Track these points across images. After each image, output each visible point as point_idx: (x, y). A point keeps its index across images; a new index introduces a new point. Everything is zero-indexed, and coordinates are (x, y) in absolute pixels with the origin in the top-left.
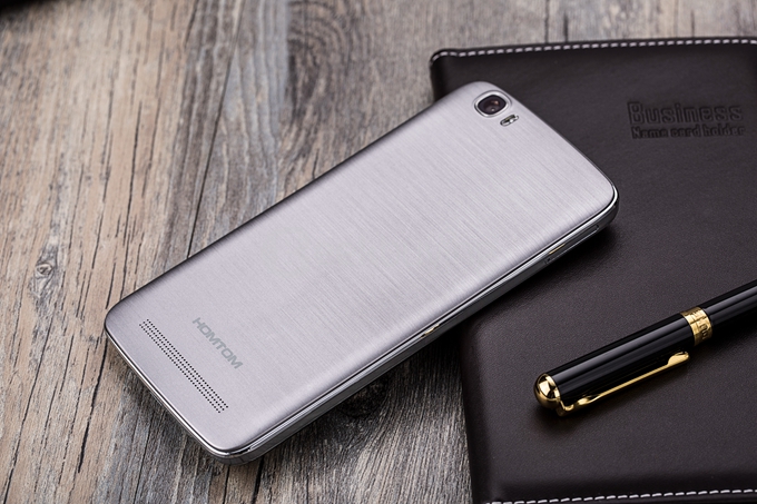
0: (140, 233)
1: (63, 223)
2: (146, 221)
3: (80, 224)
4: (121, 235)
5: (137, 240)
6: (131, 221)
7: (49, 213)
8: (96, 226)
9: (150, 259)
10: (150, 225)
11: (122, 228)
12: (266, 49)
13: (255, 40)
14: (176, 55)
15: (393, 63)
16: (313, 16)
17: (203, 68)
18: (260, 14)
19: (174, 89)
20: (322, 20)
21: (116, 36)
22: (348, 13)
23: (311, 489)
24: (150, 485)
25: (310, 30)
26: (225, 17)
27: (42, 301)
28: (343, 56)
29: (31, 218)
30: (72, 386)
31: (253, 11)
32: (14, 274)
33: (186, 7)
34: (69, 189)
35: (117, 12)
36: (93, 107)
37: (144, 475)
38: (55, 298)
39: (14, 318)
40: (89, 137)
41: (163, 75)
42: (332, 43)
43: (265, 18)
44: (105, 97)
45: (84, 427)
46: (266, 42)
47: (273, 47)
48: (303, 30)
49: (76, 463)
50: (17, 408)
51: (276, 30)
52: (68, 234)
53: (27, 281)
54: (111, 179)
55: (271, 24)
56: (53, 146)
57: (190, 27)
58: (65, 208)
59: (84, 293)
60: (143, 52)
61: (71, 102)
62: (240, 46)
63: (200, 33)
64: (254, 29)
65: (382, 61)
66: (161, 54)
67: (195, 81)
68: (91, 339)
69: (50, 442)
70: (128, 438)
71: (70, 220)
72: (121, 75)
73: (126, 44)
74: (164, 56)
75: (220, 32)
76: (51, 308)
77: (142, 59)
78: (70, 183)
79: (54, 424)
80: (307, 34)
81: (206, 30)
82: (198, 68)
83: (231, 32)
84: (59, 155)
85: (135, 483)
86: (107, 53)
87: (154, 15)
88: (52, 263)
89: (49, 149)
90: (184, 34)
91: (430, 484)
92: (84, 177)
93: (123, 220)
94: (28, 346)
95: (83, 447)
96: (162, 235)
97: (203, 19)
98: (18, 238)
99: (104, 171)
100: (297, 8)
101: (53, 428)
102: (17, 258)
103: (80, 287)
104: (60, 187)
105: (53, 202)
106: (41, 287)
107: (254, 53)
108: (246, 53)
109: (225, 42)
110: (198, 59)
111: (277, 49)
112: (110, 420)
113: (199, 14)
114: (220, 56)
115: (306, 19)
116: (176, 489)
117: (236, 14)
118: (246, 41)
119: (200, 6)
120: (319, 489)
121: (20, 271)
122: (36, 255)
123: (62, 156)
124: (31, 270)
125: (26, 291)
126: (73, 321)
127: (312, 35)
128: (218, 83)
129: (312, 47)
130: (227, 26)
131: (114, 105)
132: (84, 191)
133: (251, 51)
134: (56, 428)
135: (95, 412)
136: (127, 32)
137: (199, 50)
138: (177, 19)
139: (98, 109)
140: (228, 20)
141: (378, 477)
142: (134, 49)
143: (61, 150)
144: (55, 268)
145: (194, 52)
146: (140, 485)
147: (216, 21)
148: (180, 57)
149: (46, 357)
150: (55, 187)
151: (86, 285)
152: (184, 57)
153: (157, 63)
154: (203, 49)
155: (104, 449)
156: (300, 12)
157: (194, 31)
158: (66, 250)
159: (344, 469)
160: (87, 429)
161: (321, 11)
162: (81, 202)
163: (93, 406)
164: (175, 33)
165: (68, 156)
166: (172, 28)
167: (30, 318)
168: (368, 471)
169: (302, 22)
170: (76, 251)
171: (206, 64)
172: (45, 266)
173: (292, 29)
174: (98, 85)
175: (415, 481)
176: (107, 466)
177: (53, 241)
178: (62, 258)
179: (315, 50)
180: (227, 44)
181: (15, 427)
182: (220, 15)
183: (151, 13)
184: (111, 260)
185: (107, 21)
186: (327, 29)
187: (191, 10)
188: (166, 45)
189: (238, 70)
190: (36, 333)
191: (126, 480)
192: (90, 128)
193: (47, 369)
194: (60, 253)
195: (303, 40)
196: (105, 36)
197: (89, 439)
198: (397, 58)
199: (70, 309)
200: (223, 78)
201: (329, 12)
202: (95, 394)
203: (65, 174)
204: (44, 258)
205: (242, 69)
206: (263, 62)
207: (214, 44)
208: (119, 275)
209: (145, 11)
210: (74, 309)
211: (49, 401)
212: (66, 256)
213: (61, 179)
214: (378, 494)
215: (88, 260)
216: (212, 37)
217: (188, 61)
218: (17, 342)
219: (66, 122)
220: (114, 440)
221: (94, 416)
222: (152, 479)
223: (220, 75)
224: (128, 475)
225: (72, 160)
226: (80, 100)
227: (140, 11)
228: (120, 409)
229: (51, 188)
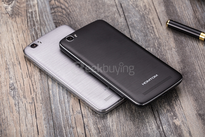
0: (33, 75)
1: (12, 77)
2: (33, 72)
3: (17, 76)
4: (28, 77)
5: (33, 77)
6: (30, 73)
7: (8, 75)
8: (21, 76)
9: (38, 81)
10: (35, 73)
11: (28, 75)
12: (49, 25)
13: (45, 24)
14: (26, 31)
15: (82, 23)
16: (58, 15)
17: (34, 33)
18: (44, 17)
19: (29, 39)
20: (61, 16)
21: (9, 29)
22: (66, 13)
23: (98, 126)
24: (58, 134)
25: (58, 19)
26: (36, 19)
27: (14, 97)
28: (69, 23)
29: (4, 77)
30: (29, 115)
31: (42, 17)
32: (4, 92)
33: (25, 19)
34: (11, 69)
35: (8, 24)
36: (10, 48)
37: (55, 132)
38: (17, 95)
39: (8, 102)
40: (11, 55)
41: (25, 36)
42: (65, 21)
43: (46, 18)
44: (12, 44)
45: (36, 124)
46: (48, 24)
47: (51, 24)
48: (57, 19)
49: (37, 133)
50: (17, 123)
51: (50, 20)
52: (15, 79)
53: (8, 93)
54: (21, 64)
55: (48, 19)
56: (3, 59)
57: (28, 24)
58: (12, 73)
59: (24, 92)
60: (18, 32)
61: (4, 48)
62: (42, 26)
63: (31, 25)
64: (44, 21)
65: (79, 23)
66: (23, 31)
67: (34, 36)
68: (30, 103)
69: (29, 130)
70: (48, 124)
71: (14, 76)
72: (14, 38)
73: (13, 31)
74: (24, 32)
75: (36, 23)
76: (17, 98)
77: (18, 34)
78: (11, 67)
79: (28, 125)
80: (58, 20)
81: (32, 23)
82: (33, 33)
83: (39, 23)
84: (5, 61)
85: (54, 134)
86: (9, 34)
87: (17, 23)
88: (13, 87)
89: (2, 60)
90: (27, 26)
91: (127, 119)
92: (14, 65)
93: (28, 73)
94: (14, 108)
95: (37, 129)
96: (39, 75)
97: (30, 21)
98: (2, 83)
99: (18, 62)
100: (53, 14)
101: (28, 126)
102: (4, 88)
103: (22, 91)
104: (9, 68)
105: (8, 72)
106: (12, 93)
107: (46, 27)
108: (44, 27)
109: (38, 25)
110: (32, 31)
111: (52, 25)
112: (42, 121)
113: (29, 20)
114: (38, 29)
115: (56, 16)
116: (65, 134)
117: (38, 18)
118: (43, 24)
119: (28, 18)
120: (100, 126)
121: (6, 91)
122: (8, 86)
123: (6, 61)
124: (8, 90)
125: (9, 95)
126: (24, 100)
127: (59, 20)
128: (40, 36)
129: (60, 23)
130: (37, 22)
131: (15, 46)
132: (15, 68)
133: (45, 27)
134: (29, 126)
135: (37, 120)
136: (12, 28)
137: (32, 29)
138: (23, 22)
139: (11, 48)
140: (37, 20)
141: (114, 120)
142: (15, 32)
143: (5, 60)
144: (14, 88)
145: (31, 29)
146: (56, 135)
147: (34, 21)
148: (28, 31)
149: (20, 110)
150: (7, 69)
151: (24, 91)
152: (29, 31)
153: (22, 34)
154: (33, 28)
155: (43, 128)
156: (54, 15)
157: (29, 24)
158: (16, 83)
159: (105, 120)
160: (37, 124)
161: (60, 14)
162: (15, 71)
163: (36, 119)
164: (24, 26)
165: (8, 61)
166: (23, 25)
167: (12, 101)
168: (111, 119)
169: (56, 17)
170: (18, 83)
171: (35, 32)
172: (12, 88)
173: (54, 19)
174: (9, 42)
175: (123, 119)
176: (45, 132)
177: (11, 82)
178: (15, 85)
179: (61, 23)
180: (39, 26)
181: (18, 128)
182: (34, 19)
183: (16, 22)
184: (28, 83)
185: (6, 26)
186: (62, 18)
187: (27, 20)
188: (23, 29)
189: (44, 32)
190: (15, 104)
191: (51, 134)
192: (11, 53)
193: (21, 113)
194: (14, 84)
195: (57, 21)
196: (7, 30)
197: (38, 127)
198: (82, 21)
199: (22, 97)
200: (40, 34)
201: (61, 14)
202: (36, 116)
203: (9, 65)
204: (11, 86)
205: (45, 32)
206: (49, 29)
207: (35, 27)
208: (31, 86)
209: (15, 22)
210: (23, 97)
211: (25, 120)
212: (16, 85)
213: (8, 66)
214: (115, 124)
215: (22, 84)
216: (34, 25)
217: (30, 32)
218: (11, 108)
219: (4, 53)
220: (45, 126)
221: (37, 121)
222: (58, 133)
223: (39, 34)
224: (51, 133)
225: (9, 62)
226: (6, 47)
227: (14, 22)
228: (43, 118)
229: (6, 69)
